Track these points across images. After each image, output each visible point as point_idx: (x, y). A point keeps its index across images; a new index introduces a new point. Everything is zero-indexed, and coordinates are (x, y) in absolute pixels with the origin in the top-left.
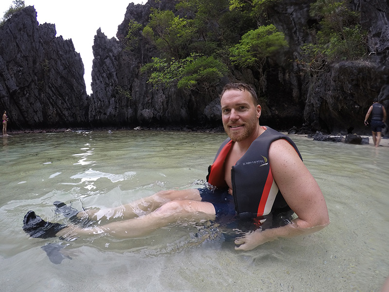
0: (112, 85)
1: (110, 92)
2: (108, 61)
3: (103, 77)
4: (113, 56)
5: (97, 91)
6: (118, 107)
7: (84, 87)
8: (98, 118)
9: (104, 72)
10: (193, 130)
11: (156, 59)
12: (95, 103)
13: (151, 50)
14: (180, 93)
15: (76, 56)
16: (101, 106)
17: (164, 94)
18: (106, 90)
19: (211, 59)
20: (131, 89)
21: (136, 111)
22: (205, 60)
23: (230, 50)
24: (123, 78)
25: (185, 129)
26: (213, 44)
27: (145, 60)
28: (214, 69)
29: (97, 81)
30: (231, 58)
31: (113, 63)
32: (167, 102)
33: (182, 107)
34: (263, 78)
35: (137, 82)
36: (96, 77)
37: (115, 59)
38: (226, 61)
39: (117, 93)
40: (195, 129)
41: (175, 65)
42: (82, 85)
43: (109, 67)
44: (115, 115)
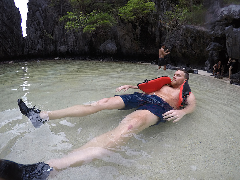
0: (40, 30)
1: (39, 34)
2: (37, 13)
3: (34, 24)
4: (42, 10)
5: (30, 34)
6: (44, 44)
7: (21, 31)
8: (31, 52)
9: (35, 21)
10: (92, 60)
11: (70, 13)
12: (28, 42)
13: (68, 6)
14: (85, 35)
15: (16, 10)
16: (33, 44)
17: (74, 36)
18: (36, 33)
19: (106, 14)
20: (53, 33)
21: (56, 47)
22: (102, 15)
23: (119, 9)
24: (47, 25)
25: (87, 59)
26: (109, 5)
27: (63, 13)
28: (108, 21)
29: (30, 28)
30: (119, 15)
31: (41, 15)
32: (76, 41)
33: (85, 45)
34: (138, 29)
35: (57, 28)
36: (29, 24)
37: (43, 12)
38: (116, 16)
39: (43, 35)
40: (93, 59)
41: (82, 17)
42: (20, 30)
43: (38, 18)
44: (42, 50)
